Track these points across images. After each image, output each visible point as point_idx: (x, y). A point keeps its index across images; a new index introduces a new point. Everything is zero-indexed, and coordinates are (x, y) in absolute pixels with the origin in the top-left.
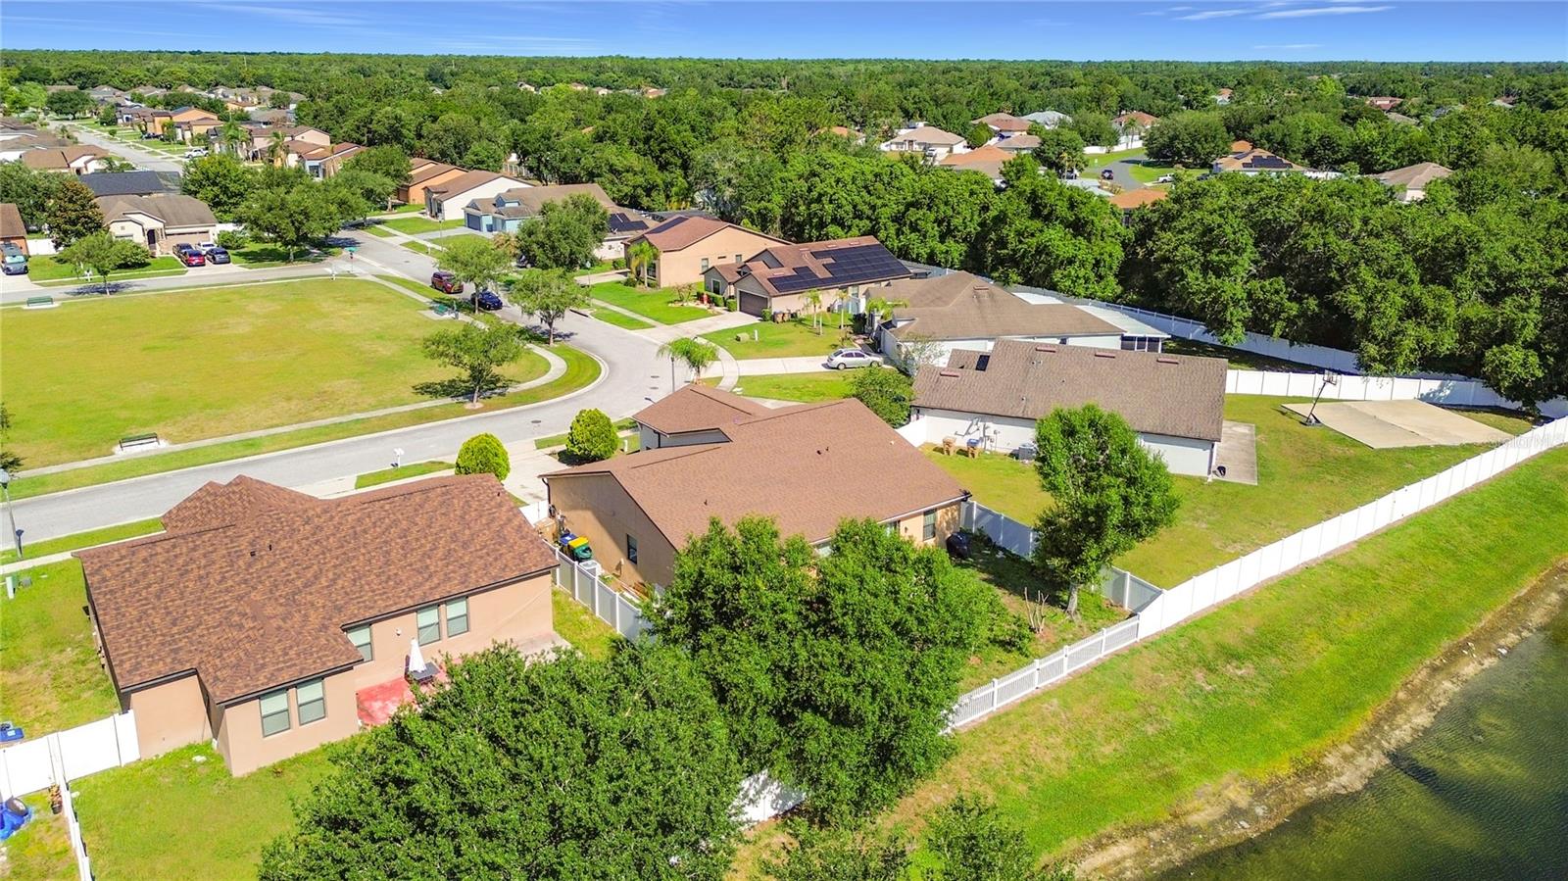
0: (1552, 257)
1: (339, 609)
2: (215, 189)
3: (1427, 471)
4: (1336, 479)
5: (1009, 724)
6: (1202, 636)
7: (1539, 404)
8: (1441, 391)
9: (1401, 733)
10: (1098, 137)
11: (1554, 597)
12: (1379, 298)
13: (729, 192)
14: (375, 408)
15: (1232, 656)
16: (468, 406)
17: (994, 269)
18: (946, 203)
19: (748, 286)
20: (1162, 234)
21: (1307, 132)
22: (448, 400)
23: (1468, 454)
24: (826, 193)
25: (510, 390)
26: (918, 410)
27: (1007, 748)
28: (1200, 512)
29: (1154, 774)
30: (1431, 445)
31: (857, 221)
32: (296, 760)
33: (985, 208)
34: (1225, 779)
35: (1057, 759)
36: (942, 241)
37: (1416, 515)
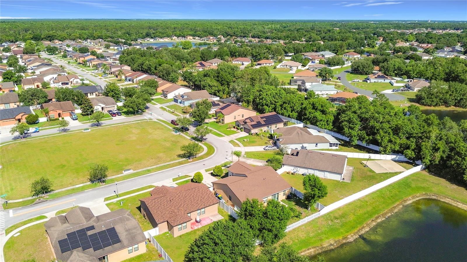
0: (421, 129)
1: (186, 210)
2: (113, 93)
3: (385, 179)
4: (366, 181)
5: (296, 230)
6: (332, 215)
7: (416, 162)
8: (396, 158)
9: (363, 232)
10: (339, 63)
11: (401, 206)
12: (383, 138)
13: (239, 94)
14: (170, 161)
15: (336, 218)
16: (189, 160)
17: (304, 120)
18: (293, 103)
19: (246, 126)
20: (342, 115)
21: (394, 65)
22: (185, 159)
23: (395, 174)
24: (264, 98)
25: (197, 156)
26: (284, 165)
27: (295, 234)
28: (337, 189)
29: (319, 239)
30: (388, 172)
31: (271, 105)
32: (183, 235)
33: (302, 104)
34: (331, 239)
35: (303, 236)
36: (291, 112)
37: (379, 189)
